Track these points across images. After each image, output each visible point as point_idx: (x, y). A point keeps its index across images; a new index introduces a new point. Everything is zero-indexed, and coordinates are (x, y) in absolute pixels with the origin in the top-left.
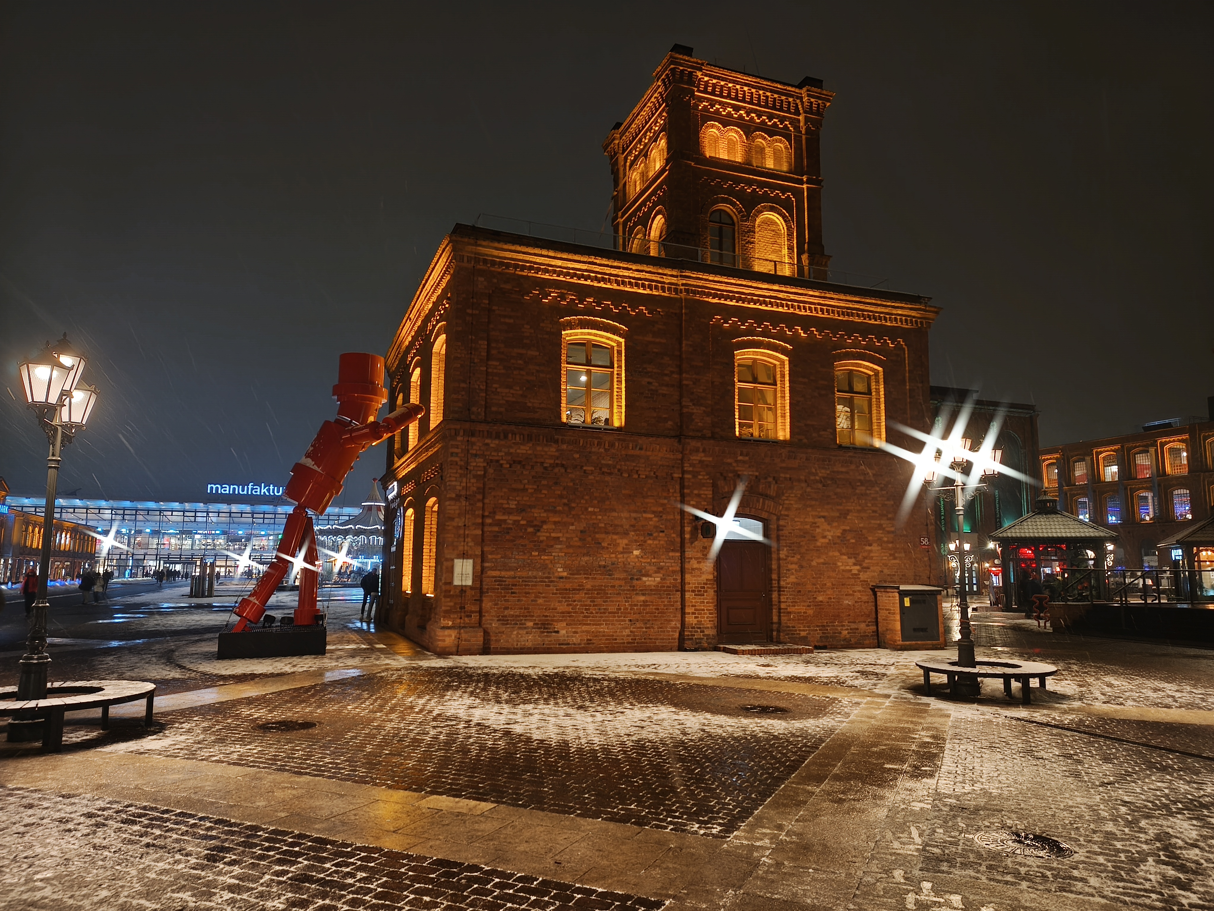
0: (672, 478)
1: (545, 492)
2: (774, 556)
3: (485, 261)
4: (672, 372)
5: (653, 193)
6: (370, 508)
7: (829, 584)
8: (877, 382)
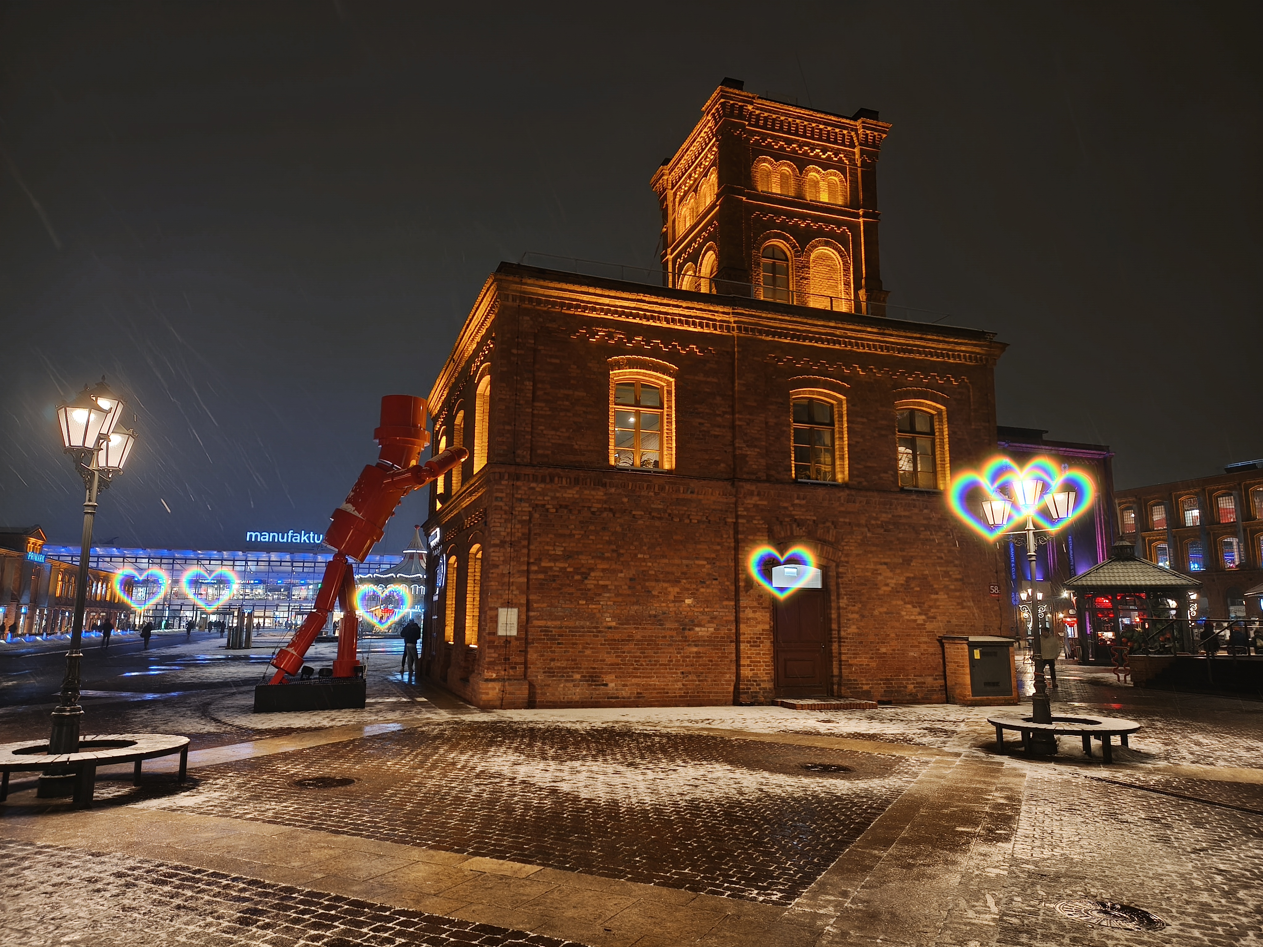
0: (726, 523)
1: (593, 537)
2: (834, 605)
3: (531, 300)
4: (725, 413)
5: (704, 229)
6: (412, 556)
7: (893, 635)
8: (941, 421)
